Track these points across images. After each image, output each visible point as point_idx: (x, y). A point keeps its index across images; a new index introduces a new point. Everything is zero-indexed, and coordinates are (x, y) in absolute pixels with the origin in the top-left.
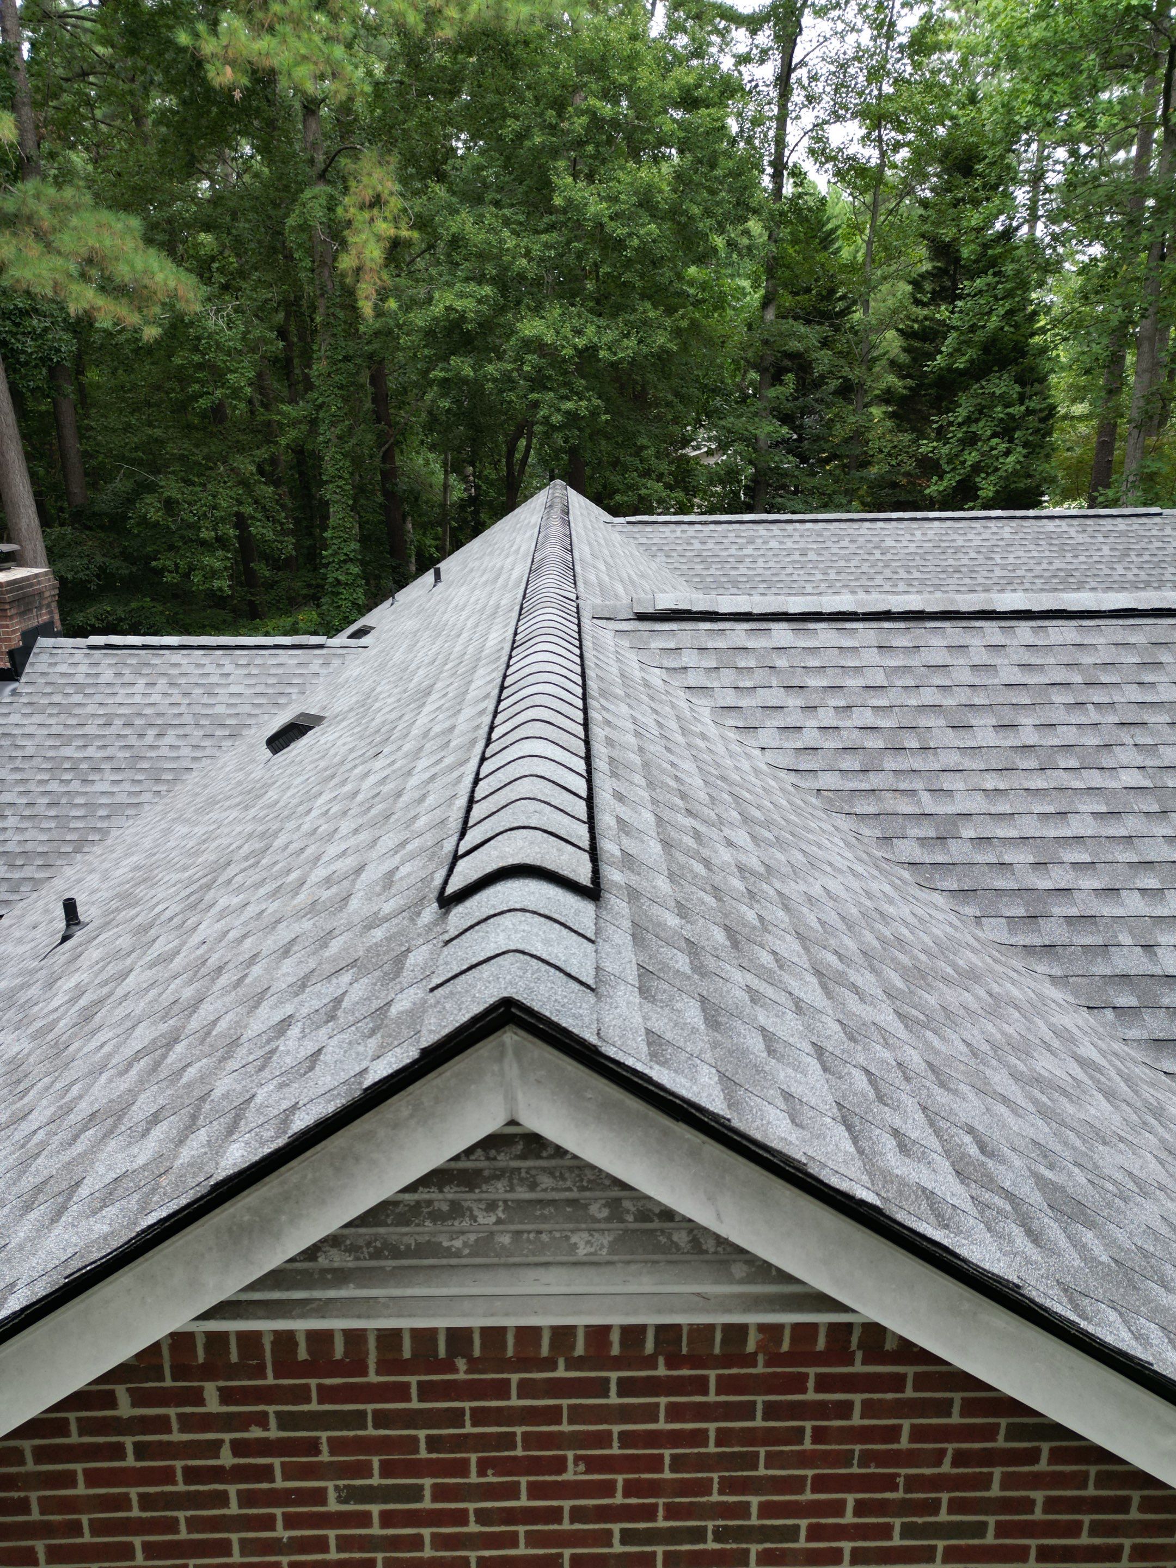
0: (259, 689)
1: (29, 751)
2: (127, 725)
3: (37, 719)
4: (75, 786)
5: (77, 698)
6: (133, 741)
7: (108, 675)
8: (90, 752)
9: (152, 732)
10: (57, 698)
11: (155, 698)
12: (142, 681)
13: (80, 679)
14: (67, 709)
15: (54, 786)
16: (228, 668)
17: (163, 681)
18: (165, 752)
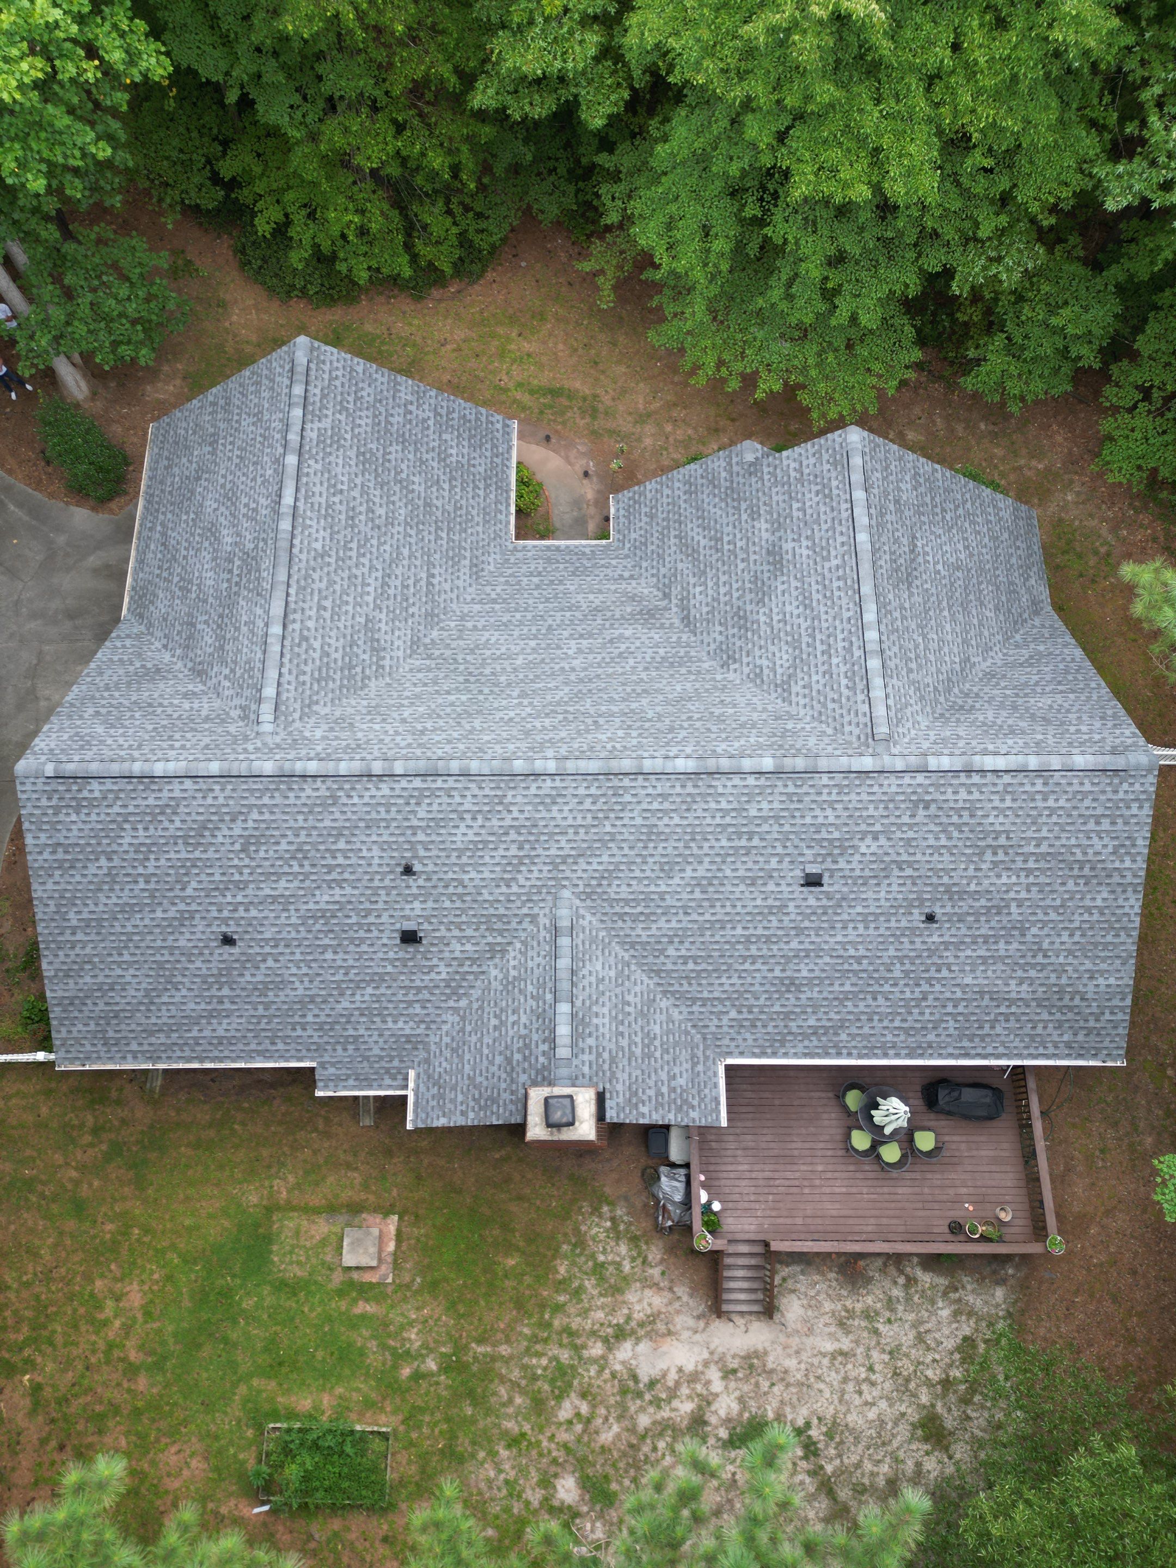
0: (599, 953)
1: (639, 1072)
2: (622, 1023)
3: (619, 1075)
4: (657, 1043)
5: (606, 1055)
6: (632, 1018)
7: (591, 1041)
8: (638, 1040)
9: (627, 1009)
10: (606, 1067)
11: (605, 1010)
12: (595, 1021)
13: (593, 1057)
14: (613, 1060)
15: (658, 1054)
16: (585, 972)
17: (595, 1009)
18: (638, 1000)
